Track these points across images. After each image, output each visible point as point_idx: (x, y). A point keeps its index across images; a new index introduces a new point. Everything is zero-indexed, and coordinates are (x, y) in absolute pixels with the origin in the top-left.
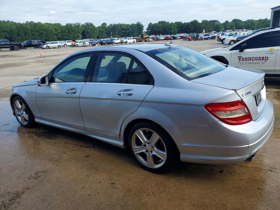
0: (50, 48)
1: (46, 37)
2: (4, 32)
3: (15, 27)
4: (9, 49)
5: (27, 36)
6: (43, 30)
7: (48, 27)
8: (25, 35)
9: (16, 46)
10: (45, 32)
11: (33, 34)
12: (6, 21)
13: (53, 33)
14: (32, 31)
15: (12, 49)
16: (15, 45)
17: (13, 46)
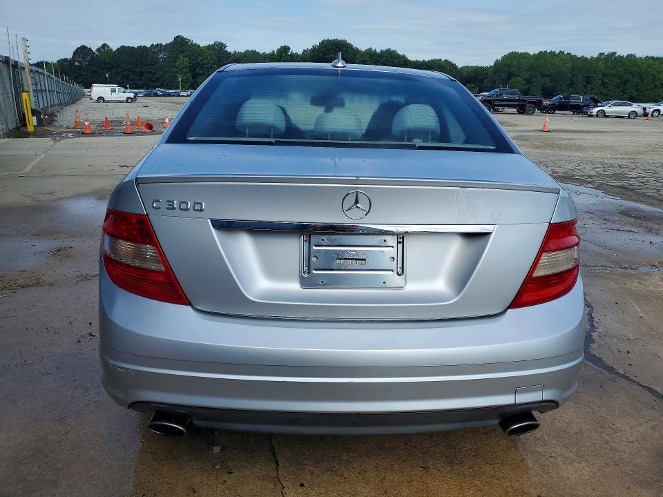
0: (607, 116)
1: (636, 90)
2: (543, 75)
3: (570, 65)
4: (514, 110)
5: (589, 87)
6: (632, 73)
7: (650, 66)
8: (584, 85)
9: (528, 105)
10: (636, 80)
11: (604, 84)
12: (557, 52)
13: (658, 83)
14: (603, 76)
15: (522, 110)
16: (529, 102)
17: (524, 105)
